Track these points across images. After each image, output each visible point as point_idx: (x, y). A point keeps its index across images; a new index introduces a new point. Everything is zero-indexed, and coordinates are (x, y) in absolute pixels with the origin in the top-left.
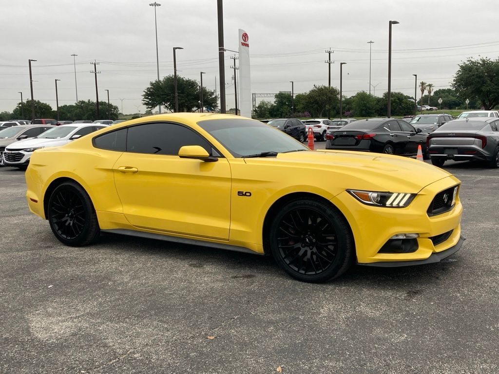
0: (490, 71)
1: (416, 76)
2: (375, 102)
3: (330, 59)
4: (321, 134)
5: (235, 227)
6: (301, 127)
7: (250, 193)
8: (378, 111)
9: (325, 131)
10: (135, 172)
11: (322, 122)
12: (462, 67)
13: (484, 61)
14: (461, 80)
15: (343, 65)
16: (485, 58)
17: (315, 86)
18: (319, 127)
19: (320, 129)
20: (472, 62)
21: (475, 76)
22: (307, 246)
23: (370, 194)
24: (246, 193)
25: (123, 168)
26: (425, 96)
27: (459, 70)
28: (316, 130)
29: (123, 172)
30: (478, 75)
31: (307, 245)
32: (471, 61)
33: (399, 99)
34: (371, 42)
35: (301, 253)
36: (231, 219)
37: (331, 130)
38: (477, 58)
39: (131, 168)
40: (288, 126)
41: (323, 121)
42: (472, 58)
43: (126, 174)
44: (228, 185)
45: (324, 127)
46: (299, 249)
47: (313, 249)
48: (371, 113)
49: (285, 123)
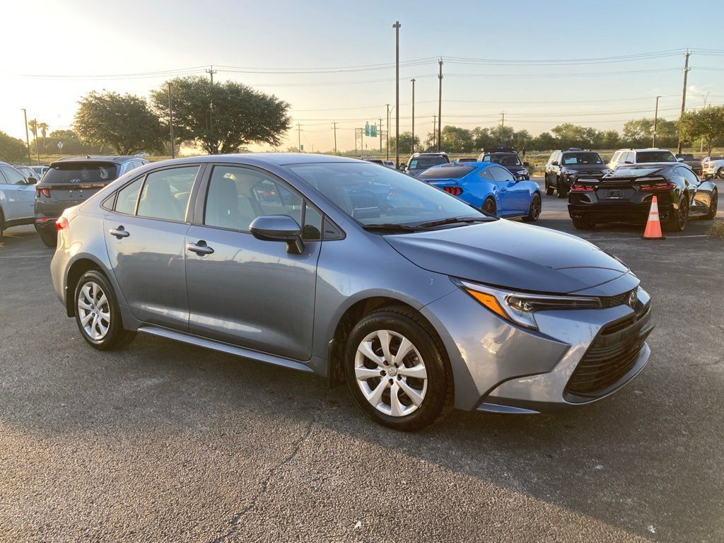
13: (111, 97)
16: (112, 94)
20: (97, 99)
26: (39, 138)
32: (94, 96)
38: (101, 93)
42: (95, 92)
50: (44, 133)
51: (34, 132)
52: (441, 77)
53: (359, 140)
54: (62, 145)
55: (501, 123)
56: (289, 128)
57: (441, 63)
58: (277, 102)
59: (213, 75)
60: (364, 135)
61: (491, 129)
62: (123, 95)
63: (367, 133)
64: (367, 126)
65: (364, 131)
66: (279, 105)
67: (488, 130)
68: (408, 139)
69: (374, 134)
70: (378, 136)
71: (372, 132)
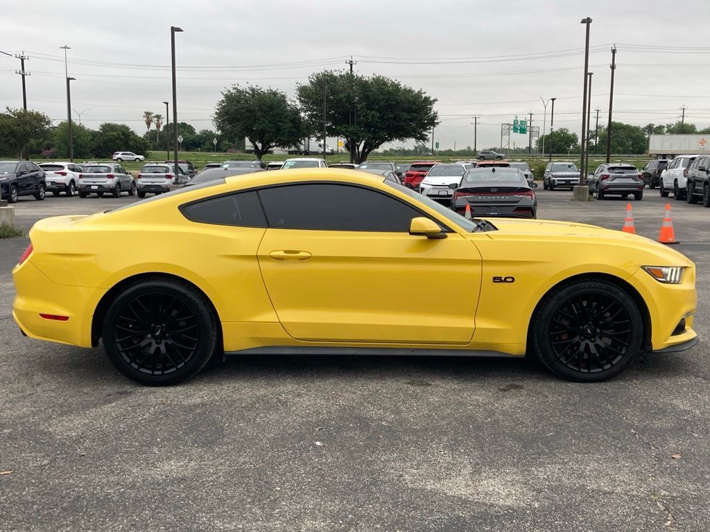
0: (263, 104)
1: (167, 103)
2: (90, 137)
3: (23, 69)
4: (68, 185)
5: (482, 324)
6: (40, 174)
7: (513, 279)
8: (94, 150)
9: (73, 181)
10: (303, 259)
11: (66, 167)
12: (226, 96)
13: (253, 90)
14: (227, 113)
15: (71, 81)
16: (254, 87)
17: (8, 108)
18: (64, 174)
19: (64, 177)
20: (239, 91)
21: (245, 110)
22: (588, 338)
23: (664, 270)
24: (506, 278)
25: (281, 253)
26: (152, 131)
27: (223, 101)
28: (59, 179)
29: (279, 259)
30: (249, 109)
31: (587, 336)
32: (237, 88)
33: (124, 134)
34: (66, 47)
35: (582, 348)
36: (475, 314)
37: (84, 179)
38: (244, 86)
39: (298, 252)
40: (22, 173)
41: (68, 165)
42: (238, 85)
43: (285, 261)
44: (476, 269)
45: (71, 175)
46: (578, 344)
47: (595, 341)
48: (84, 153)
49: (16, 168)
50: (158, 126)
51: (148, 124)
52: (613, 67)
53: (506, 137)
54: (182, 139)
55: (681, 119)
56: (438, 123)
57: (614, 52)
58: (424, 96)
59: (353, 66)
60: (511, 131)
61: (668, 126)
62: (265, 89)
63: (515, 130)
64: (516, 122)
65: (512, 127)
66: (427, 99)
67: (664, 127)
68: (563, 138)
69: (523, 131)
70: (528, 133)
71: (520, 128)
